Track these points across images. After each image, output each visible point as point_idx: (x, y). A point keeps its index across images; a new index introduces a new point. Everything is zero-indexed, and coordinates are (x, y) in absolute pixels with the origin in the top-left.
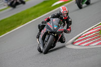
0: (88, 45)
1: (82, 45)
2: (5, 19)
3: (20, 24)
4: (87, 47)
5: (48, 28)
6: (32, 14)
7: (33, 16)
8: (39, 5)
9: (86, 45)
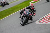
0: (47, 22)
1: (44, 22)
2: (6, 10)
3: (13, 12)
4: (46, 24)
5: (24, 14)
6: (19, 7)
7: (20, 8)
8: (23, 3)
9: (46, 23)
